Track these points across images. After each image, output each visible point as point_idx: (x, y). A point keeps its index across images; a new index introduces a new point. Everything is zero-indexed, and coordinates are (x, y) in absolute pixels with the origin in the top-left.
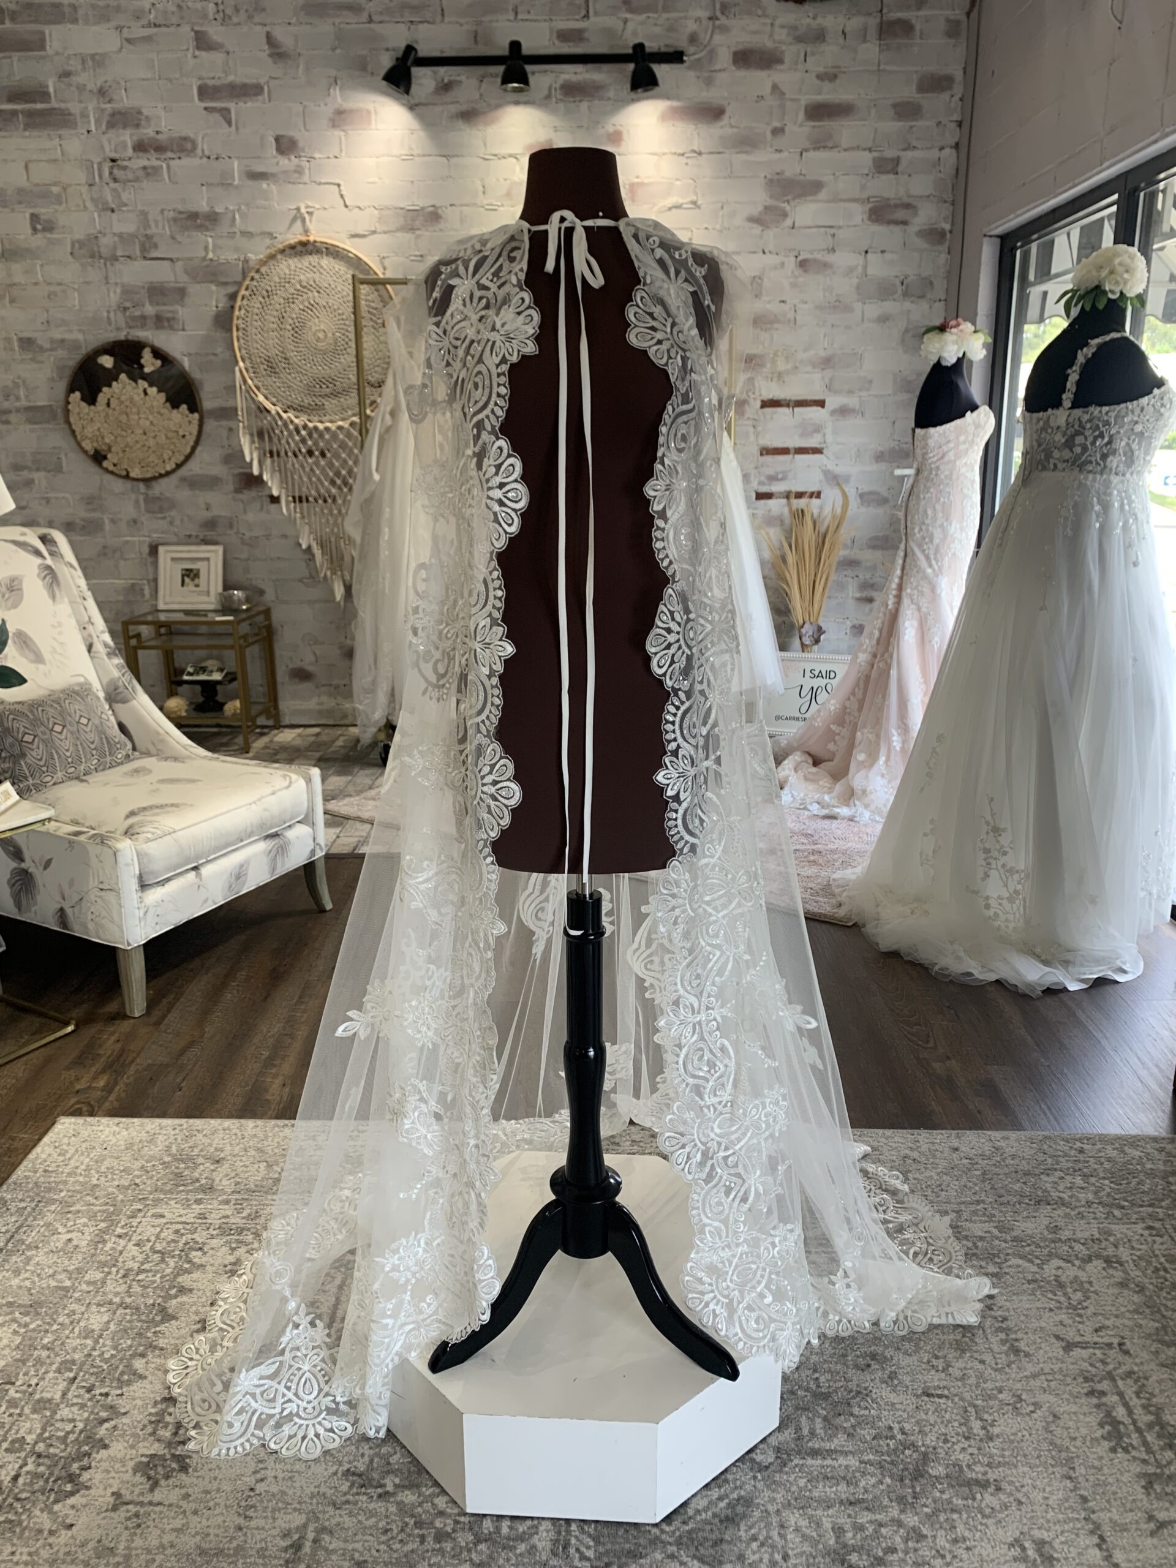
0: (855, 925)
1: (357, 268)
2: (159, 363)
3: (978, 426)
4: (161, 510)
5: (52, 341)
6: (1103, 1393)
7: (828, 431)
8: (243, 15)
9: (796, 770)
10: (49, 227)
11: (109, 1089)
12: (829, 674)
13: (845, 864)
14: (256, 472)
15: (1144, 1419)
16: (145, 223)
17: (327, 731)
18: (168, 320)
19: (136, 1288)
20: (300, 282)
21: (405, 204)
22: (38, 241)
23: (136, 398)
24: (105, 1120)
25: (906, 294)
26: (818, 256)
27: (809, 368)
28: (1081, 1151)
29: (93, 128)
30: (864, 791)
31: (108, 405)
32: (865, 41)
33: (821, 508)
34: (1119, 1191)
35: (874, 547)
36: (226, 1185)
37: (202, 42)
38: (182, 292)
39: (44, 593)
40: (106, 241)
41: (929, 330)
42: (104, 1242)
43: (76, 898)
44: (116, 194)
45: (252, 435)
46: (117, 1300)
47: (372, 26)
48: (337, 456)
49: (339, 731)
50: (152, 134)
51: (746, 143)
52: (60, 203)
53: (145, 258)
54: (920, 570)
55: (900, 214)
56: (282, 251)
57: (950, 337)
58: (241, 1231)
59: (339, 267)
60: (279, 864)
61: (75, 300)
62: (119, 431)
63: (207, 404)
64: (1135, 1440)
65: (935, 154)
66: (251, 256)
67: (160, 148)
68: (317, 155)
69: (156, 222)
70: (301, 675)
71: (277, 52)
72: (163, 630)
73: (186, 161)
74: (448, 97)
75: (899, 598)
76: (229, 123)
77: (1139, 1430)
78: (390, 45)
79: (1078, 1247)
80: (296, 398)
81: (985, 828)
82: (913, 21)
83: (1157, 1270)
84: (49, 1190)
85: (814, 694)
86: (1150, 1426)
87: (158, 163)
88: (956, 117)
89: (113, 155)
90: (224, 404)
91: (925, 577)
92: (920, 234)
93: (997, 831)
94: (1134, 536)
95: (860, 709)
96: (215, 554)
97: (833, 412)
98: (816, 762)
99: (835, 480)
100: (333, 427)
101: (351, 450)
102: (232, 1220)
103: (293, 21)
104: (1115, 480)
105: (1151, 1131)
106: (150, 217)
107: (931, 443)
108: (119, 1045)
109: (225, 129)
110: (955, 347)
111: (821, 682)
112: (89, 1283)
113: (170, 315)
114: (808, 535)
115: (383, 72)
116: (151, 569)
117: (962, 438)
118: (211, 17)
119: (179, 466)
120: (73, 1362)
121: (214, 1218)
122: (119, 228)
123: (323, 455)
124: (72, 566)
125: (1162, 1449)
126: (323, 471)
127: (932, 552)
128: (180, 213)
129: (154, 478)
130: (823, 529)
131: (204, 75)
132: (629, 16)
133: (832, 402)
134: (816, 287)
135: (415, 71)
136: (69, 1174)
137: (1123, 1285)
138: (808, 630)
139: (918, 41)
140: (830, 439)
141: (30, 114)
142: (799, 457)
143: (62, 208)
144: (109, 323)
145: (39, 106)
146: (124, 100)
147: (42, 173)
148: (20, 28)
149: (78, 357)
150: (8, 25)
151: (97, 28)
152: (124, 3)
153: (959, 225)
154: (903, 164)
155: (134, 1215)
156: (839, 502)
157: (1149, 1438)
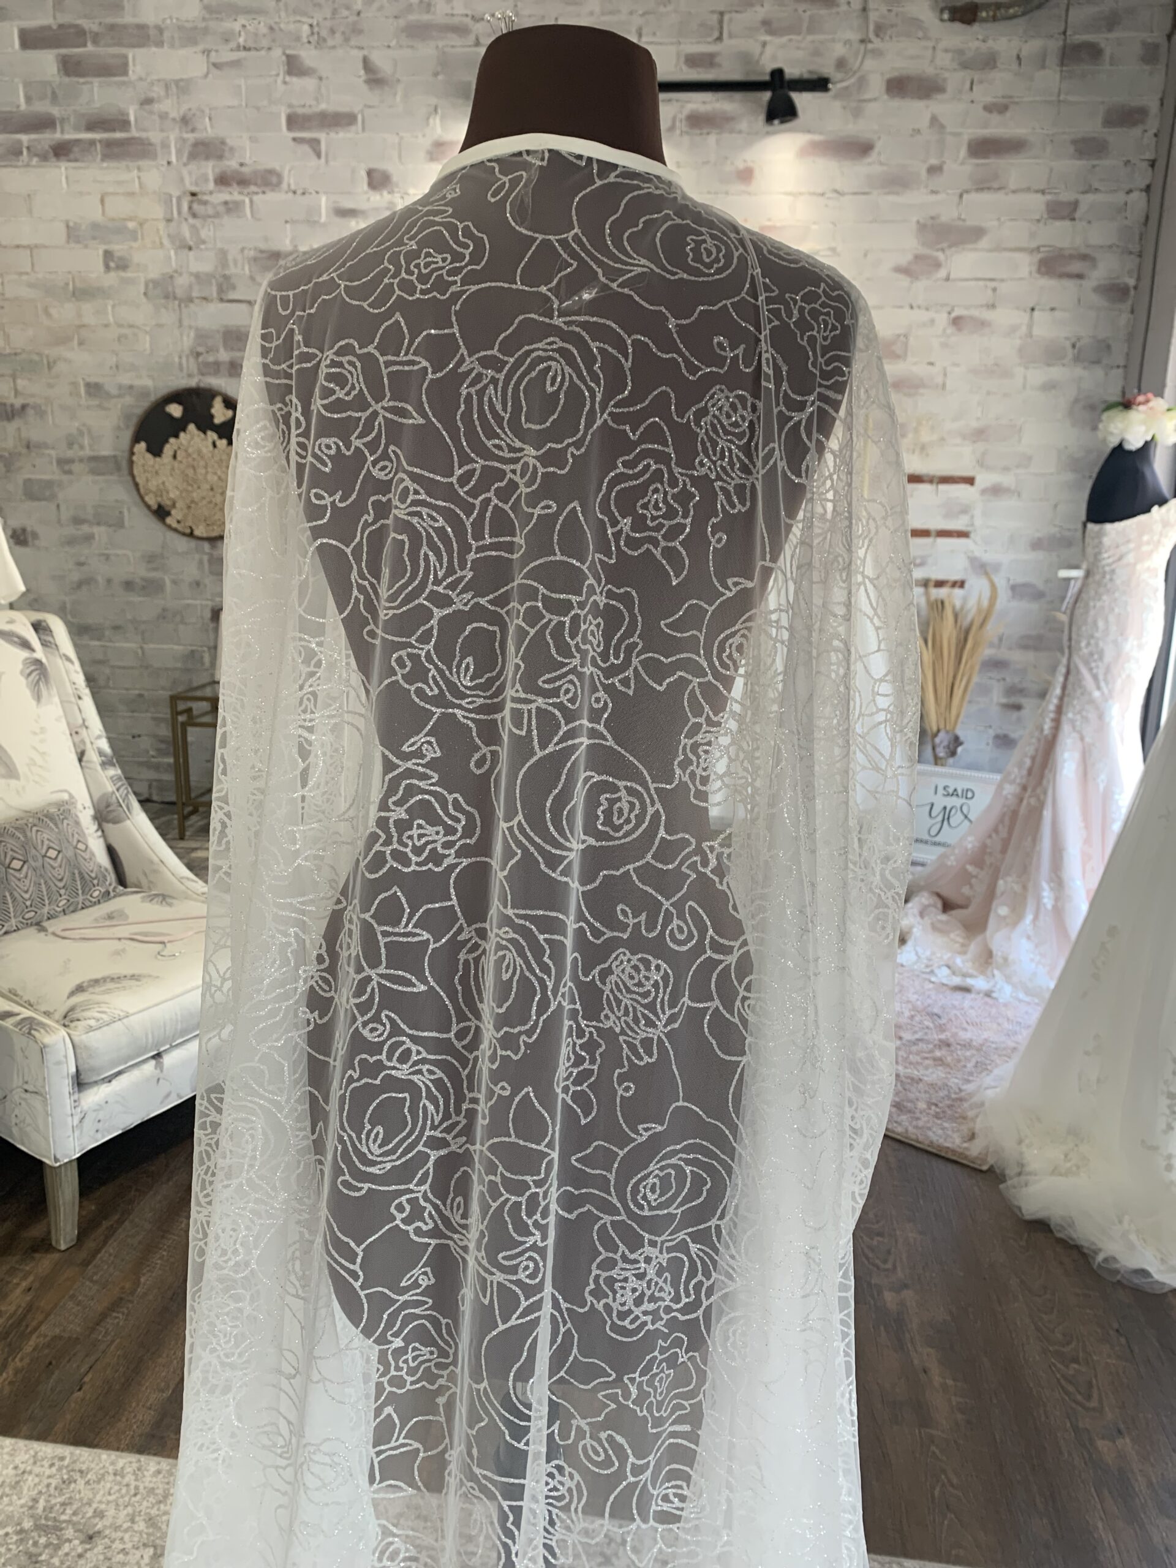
0: (991, 1170)
5: (120, 387)
7: (977, 512)
8: (338, 36)
9: (922, 914)
10: (124, 266)
12: (969, 795)
16: (224, 262)
22: (111, 279)
23: (204, 450)
25: (1077, 359)
26: (975, 313)
27: (958, 441)
29: (174, 159)
31: (175, 457)
32: (1043, 67)
33: (965, 599)
35: (1025, 647)
37: (294, 67)
39: (27, 693)
40: (182, 281)
41: (1110, 407)
44: (194, 229)
47: (478, 49)
50: (237, 167)
51: (897, 182)
52: (135, 239)
53: (222, 300)
55: (1076, 267)
61: (146, 343)
62: (185, 486)
65: (1121, 197)
67: (243, 182)
68: (411, 191)
69: (235, 261)
71: (374, 78)
73: (271, 196)
76: (319, 156)
82: (1103, 45)
85: (947, 815)
87: (240, 197)
88: (1149, 155)
89: (194, 189)
92: (1097, 289)
97: (984, 492)
99: (982, 568)
103: (393, 43)
106: (230, 257)
107: (1106, 541)
109: (313, 162)
110: (1143, 428)
111: (953, 799)
114: (948, 632)
116: (212, 636)
117: (1145, 538)
118: (305, 40)
122: (195, 267)
124: (68, 659)
128: (262, 252)
130: (966, 623)
131: (295, 102)
132: (768, 38)
133: (984, 479)
134: (970, 348)
138: (942, 739)
139: (1107, 67)
140: (978, 522)
141: (109, 144)
142: (941, 541)
143: (135, 245)
144: (181, 368)
145: (118, 135)
146: (208, 130)
147: (119, 207)
148: (101, 50)
149: (146, 404)
150: (90, 48)
151: (183, 52)
152: (212, 24)
153: (1147, 280)
154: (1083, 209)
156: (986, 593)
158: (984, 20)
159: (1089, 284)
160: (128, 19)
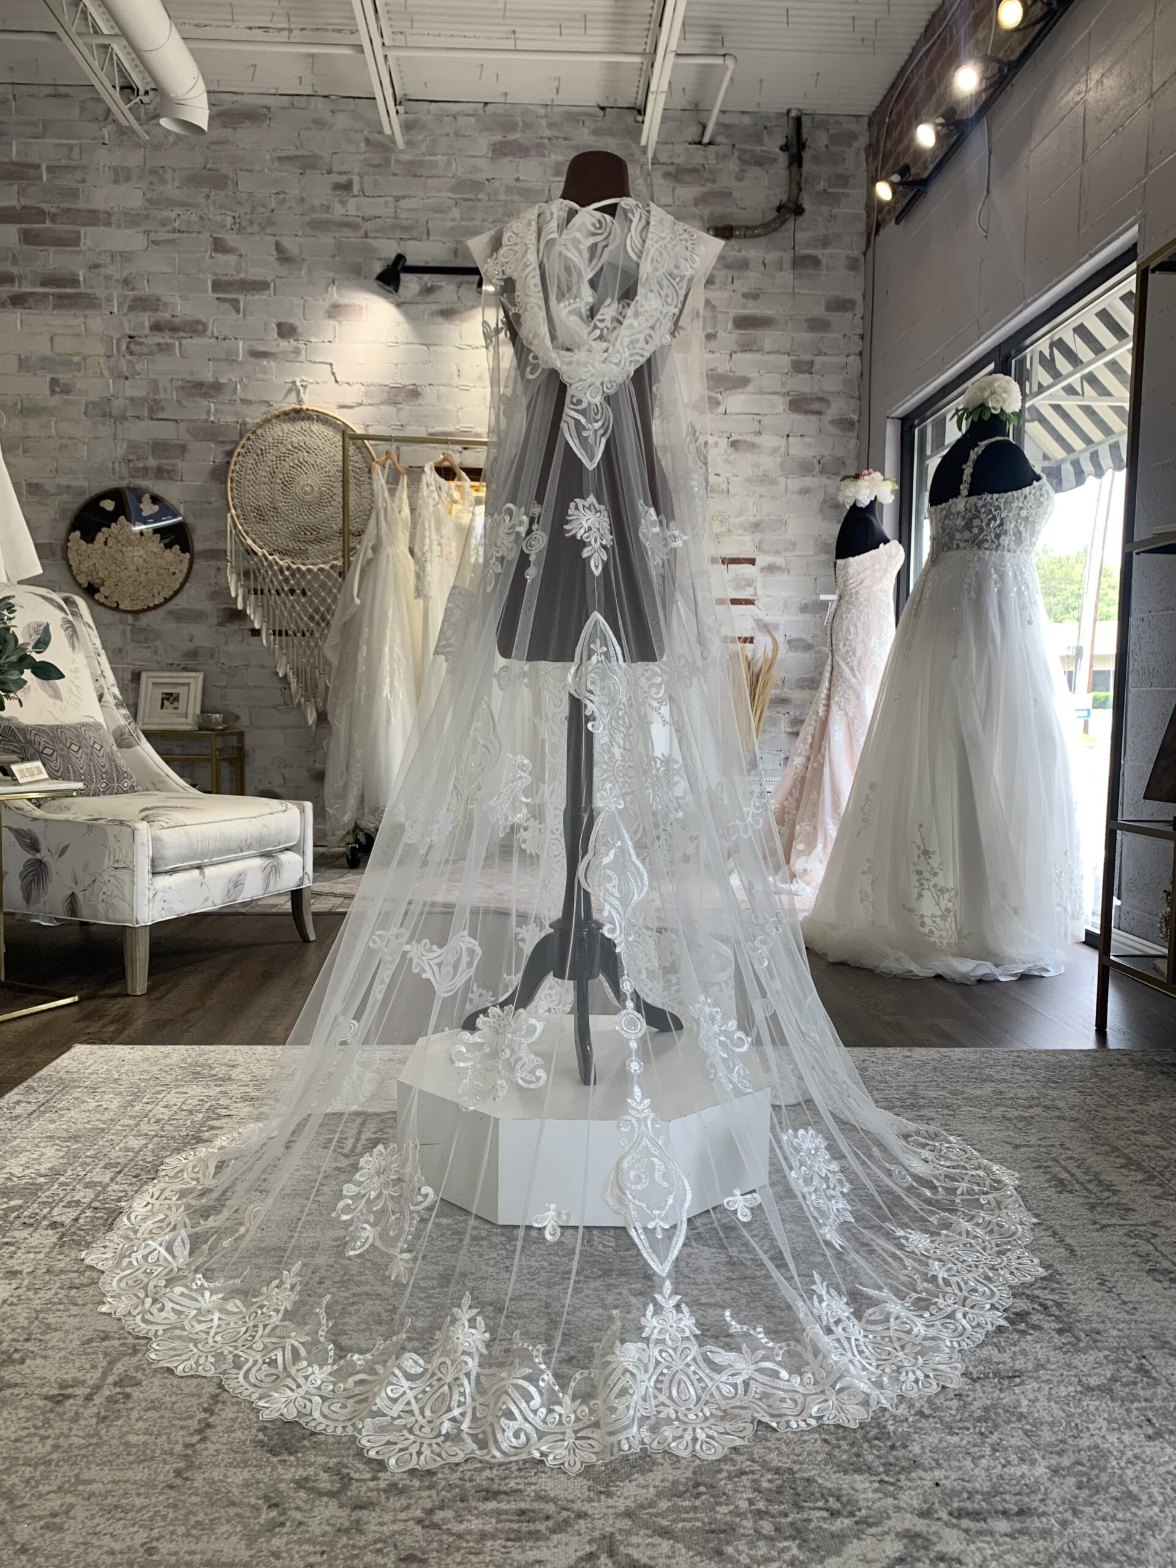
2: (157, 508)
4: (146, 640)
5: (59, 487)
6: (1049, 1167)
7: (759, 585)
8: (256, 228)
10: (67, 390)
11: (119, 1031)
14: (240, 606)
15: (1084, 1178)
16: (156, 390)
18: (169, 472)
19: (169, 1128)
20: (292, 443)
21: (389, 382)
22: (56, 400)
23: (133, 538)
24: (119, 1046)
25: (822, 472)
26: (744, 437)
27: (741, 532)
28: (1019, 1057)
29: (115, 310)
31: (106, 543)
32: (781, 269)
33: (754, 651)
34: (1053, 1075)
35: (802, 687)
36: (244, 1077)
37: (219, 246)
38: (183, 448)
39: (65, 642)
40: (118, 403)
42: (133, 1106)
43: (88, 881)
44: (131, 364)
45: (239, 575)
46: (152, 1133)
47: (369, 241)
48: (317, 594)
50: (168, 317)
52: (79, 371)
53: (152, 419)
54: (846, 681)
55: (816, 406)
56: (277, 417)
59: (328, 432)
60: (271, 883)
61: (84, 452)
62: (113, 567)
63: (198, 546)
64: (1077, 1187)
65: (842, 359)
66: (249, 420)
67: (174, 329)
68: (313, 340)
69: (165, 388)
71: (284, 257)
73: (197, 340)
74: (429, 299)
75: (828, 706)
76: (238, 311)
77: (1081, 1183)
78: (383, 255)
79: (1019, 1101)
80: (283, 543)
82: (820, 258)
83: (1089, 1111)
84: (73, 1081)
86: (1090, 1181)
87: (171, 341)
88: (859, 331)
89: (132, 333)
90: (217, 547)
91: (850, 687)
92: (834, 422)
95: (797, 808)
96: (196, 680)
97: (762, 569)
99: (766, 628)
100: (315, 568)
101: (330, 591)
102: (253, 1094)
103: (300, 233)
105: (1079, 1047)
106: (161, 385)
108: (124, 1010)
109: (233, 316)
112: (123, 1126)
113: (169, 468)
115: (375, 275)
116: (131, 696)
118: (228, 226)
119: (167, 600)
120: (118, 1163)
121: (236, 1093)
122: (130, 392)
124: (90, 626)
125: (1102, 1191)
126: (303, 607)
127: (855, 664)
128: (188, 382)
129: (143, 611)
130: (756, 670)
131: (219, 272)
133: (762, 560)
134: (745, 463)
135: (405, 277)
136: (91, 1074)
137: (1060, 1118)
139: (824, 272)
140: (760, 592)
141: (60, 297)
142: (735, 608)
143: (82, 373)
144: (113, 472)
145: (69, 290)
146: (146, 289)
147: (65, 345)
148: (58, 227)
149: (80, 502)
150: (48, 224)
151: (128, 231)
152: (153, 213)
153: (865, 417)
154: (817, 366)
155: (158, 1093)
156: (770, 646)
157: (1089, 1186)
158: (739, 237)
159: (826, 419)
160: (82, 205)
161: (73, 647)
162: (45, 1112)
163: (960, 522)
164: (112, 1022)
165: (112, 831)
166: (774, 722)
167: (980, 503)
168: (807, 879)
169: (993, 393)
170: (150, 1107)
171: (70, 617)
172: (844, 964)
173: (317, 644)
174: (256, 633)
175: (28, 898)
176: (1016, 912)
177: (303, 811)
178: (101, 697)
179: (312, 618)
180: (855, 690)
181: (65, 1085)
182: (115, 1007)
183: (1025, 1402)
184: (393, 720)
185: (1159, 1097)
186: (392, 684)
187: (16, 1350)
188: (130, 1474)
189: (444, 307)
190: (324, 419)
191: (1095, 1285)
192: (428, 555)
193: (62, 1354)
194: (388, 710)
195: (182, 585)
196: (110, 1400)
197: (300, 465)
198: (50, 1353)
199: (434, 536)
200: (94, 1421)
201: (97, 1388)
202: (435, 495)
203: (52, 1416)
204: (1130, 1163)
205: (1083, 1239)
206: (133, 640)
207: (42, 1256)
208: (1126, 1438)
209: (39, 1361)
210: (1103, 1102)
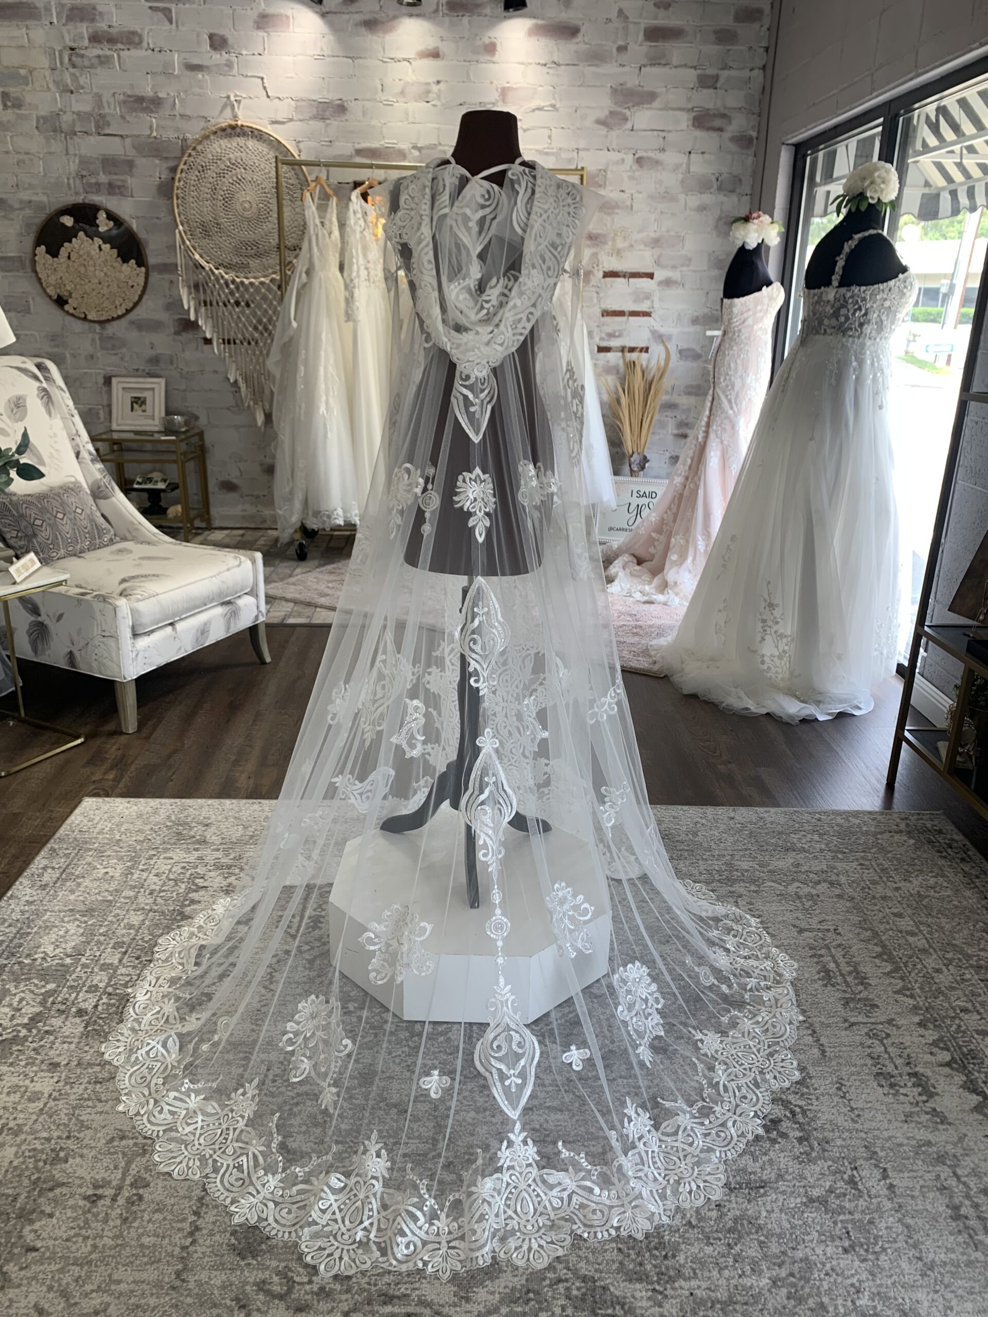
1: (277, 149)
2: (111, 224)
3: (771, 298)
4: (114, 347)
5: (21, 202)
6: (821, 956)
7: (656, 298)
9: (624, 568)
10: (18, 105)
11: (117, 780)
12: (653, 495)
13: (659, 635)
14: (192, 318)
15: (846, 969)
16: (100, 104)
17: (250, 532)
18: (119, 187)
19: (159, 900)
20: (230, 159)
21: (317, 97)
22: (8, 115)
23: (93, 253)
24: (119, 800)
25: (720, 189)
26: (650, 154)
27: (642, 247)
28: (819, 820)
29: (55, 21)
30: (675, 583)
31: (69, 258)
33: (649, 360)
34: (842, 844)
35: (689, 394)
36: (216, 839)
38: (130, 164)
39: (43, 410)
40: (67, 118)
42: (132, 874)
43: (82, 643)
44: (75, 78)
45: (189, 287)
46: (148, 907)
48: (259, 306)
49: (259, 533)
50: (106, 28)
51: (596, 57)
52: (27, 84)
53: (99, 134)
54: (723, 411)
55: (718, 123)
56: (215, 133)
57: (752, 226)
58: (229, 867)
59: (263, 148)
60: (232, 625)
61: (40, 167)
62: (78, 280)
63: (152, 260)
64: (840, 979)
65: (746, 73)
66: (188, 136)
67: (112, 40)
68: (244, 52)
69: (108, 103)
70: (229, 487)
72: (115, 447)
73: (134, 52)
74: (352, 8)
75: (707, 433)
76: (171, 22)
77: (842, 975)
79: (811, 876)
80: (227, 257)
81: (763, 604)
83: (863, 888)
84: (86, 843)
85: (639, 510)
86: (850, 973)
87: (109, 53)
88: (764, 44)
89: (72, 45)
90: (168, 261)
91: (728, 417)
92: (734, 139)
93: (771, 606)
94: (881, 386)
95: (674, 521)
96: (159, 385)
97: (660, 283)
98: (640, 562)
99: (660, 338)
100: (256, 282)
101: (271, 303)
102: (223, 860)
104: (868, 343)
105: (868, 808)
106: (104, 100)
107: (735, 310)
108: (120, 752)
109: (167, 26)
111: (645, 501)
112: (125, 898)
113: (119, 183)
114: (638, 383)
116: (105, 397)
117: (759, 308)
119: (128, 311)
120: (124, 943)
121: (210, 859)
122: (77, 107)
123: (248, 305)
124: (62, 389)
125: (857, 985)
126: (248, 318)
127: (733, 397)
128: (129, 96)
129: (108, 321)
130: (650, 378)
133: (660, 275)
134: (649, 181)
136: (99, 833)
137: (840, 896)
138: (636, 458)
140: (656, 305)
141: (2, 7)
142: (632, 319)
143: (28, 88)
144: (70, 189)
145: (9, 1)
147: (12, 58)
149: (43, 216)
153: (764, 133)
154: (721, 81)
155: (150, 858)
156: (663, 356)
157: (849, 979)
159: (727, 135)
161: (50, 414)
162: (66, 880)
163: (829, 310)
164: (111, 768)
165: (98, 606)
166: (663, 425)
167: (849, 294)
168: (677, 590)
169: (872, 183)
170: (145, 874)
171: (45, 385)
172: (694, 696)
173: (261, 352)
174: (208, 341)
175: (35, 650)
176: (839, 657)
177: (254, 562)
178: (78, 455)
179: (256, 328)
180: (731, 421)
181: (80, 847)
182: (113, 749)
183: (764, 1214)
184: (329, 435)
185: (921, 871)
186: (327, 401)
187: (62, 1149)
188: (145, 1276)
189: (367, 17)
190: (257, 135)
191: (834, 1090)
192: (356, 281)
193: (93, 1153)
194: (325, 425)
195: (141, 297)
196: (128, 1199)
197: (239, 181)
198: (85, 1151)
199: (361, 261)
200: (118, 1222)
201: (120, 1188)
202: (362, 222)
203: (89, 1216)
204: (885, 954)
205: (833, 1040)
206: (102, 348)
207: (73, 1046)
208: (829, 1251)
209: (78, 1160)
210: (877, 878)
